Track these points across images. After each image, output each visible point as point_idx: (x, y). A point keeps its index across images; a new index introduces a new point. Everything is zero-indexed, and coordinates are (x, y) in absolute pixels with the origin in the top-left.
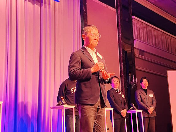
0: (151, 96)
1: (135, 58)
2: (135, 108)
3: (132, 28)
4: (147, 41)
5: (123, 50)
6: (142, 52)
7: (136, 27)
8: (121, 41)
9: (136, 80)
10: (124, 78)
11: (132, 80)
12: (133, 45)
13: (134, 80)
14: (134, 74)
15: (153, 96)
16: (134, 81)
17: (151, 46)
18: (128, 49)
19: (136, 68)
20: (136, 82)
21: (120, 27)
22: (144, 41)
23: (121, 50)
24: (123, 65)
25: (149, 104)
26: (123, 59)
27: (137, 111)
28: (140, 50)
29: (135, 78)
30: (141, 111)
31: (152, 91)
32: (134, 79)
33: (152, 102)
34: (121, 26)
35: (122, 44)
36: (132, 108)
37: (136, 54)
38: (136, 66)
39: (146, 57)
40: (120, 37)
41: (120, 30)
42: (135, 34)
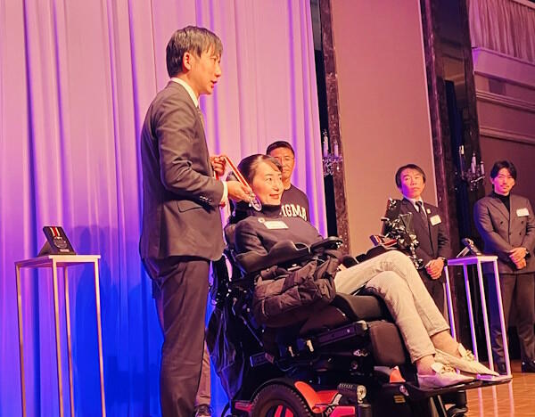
0: (523, 212)
1: (478, 103)
2: (475, 250)
3: (467, 16)
4: (512, 50)
5: (440, 79)
6: (496, 83)
7: (476, 11)
8: (434, 57)
9: (482, 166)
10: (445, 164)
11: (470, 167)
12: (468, 63)
13: (476, 168)
14: (474, 149)
15: (527, 214)
16: (474, 171)
17: (526, 63)
18: (457, 76)
19: (481, 130)
20: (480, 172)
21: (429, 15)
22: (503, 51)
23: (435, 81)
24: (442, 126)
25: (515, 237)
26: (440, 107)
27: (481, 259)
28: (491, 78)
29: (478, 162)
30: (494, 258)
31: (525, 200)
32: (474, 164)
33: (524, 232)
34: (432, 11)
35: (436, 65)
36: (466, 250)
37: (481, 89)
38: (480, 126)
39: (510, 97)
40: (431, 42)
41: (430, 22)
42: (474, 30)
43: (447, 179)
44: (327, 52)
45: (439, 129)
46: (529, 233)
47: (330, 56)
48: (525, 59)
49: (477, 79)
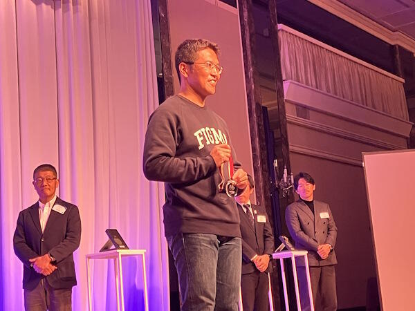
0: (325, 215)
1: (288, 125)
2: (290, 245)
3: (279, 54)
4: (314, 84)
5: (258, 105)
6: (303, 110)
7: (286, 50)
8: (253, 86)
9: (292, 176)
10: (263, 174)
11: (282, 177)
12: (280, 93)
13: (288, 178)
14: (285, 163)
15: (328, 217)
16: (285, 181)
18: (271, 103)
19: (290, 147)
20: (290, 181)
21: (249, 53)
22: (307, 84)
23: (254, 107)
24: (260, 143)
25: (320, 235)
26: (258, 128)
27: (295, 253)
28: (297, 105)
29: (289, 174)
30: (305, 253)
32: (285, 175)
34: (252, 48)
35: (255, 92)
36: (282, 246)
37: (290, 114)
38: (290, 144)
39: (313, 121)
40: (250, 74)
41: (250, 58)
42: (285, 65)
43: (264, 186)
44: (167, 79)
45: (258, 146)
46: (330, 232)
47: (169, 82)
48: (324, 91)
49: (287, 106)
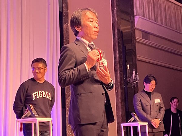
0: (158, 101)
1: (137, 44)
2: (137, 119)
4: (153, 18)
5: (119, 30)
6: (146, 34)
8: (116, 19)
9: (138, 75)
11: (132, 76)
12: (132, 23)
13: (135, 76)
14: (134, 66)
15: (160, 102)
16: (134, 78)
19: (137, 57)
20: (137, 78)
22: (149, 19)
23: (116, 31)
24: (119, 54)
25: (153, 113)
27: (140, 124)
28: (142, 31)
29: (136, 73)
30: (146, 124)
31: (159, 95)
32: (134, 75)
35: (117, 23)
36: (133, 119)
37: (138, 37)
38: (137, 55)
39: (151, 41)
40: (115, 12)
42: (136, 7)
43: (121, 81)
44: (65, 13)
47: (66, 15)
48: (159, 23)
49: (137, 32)
